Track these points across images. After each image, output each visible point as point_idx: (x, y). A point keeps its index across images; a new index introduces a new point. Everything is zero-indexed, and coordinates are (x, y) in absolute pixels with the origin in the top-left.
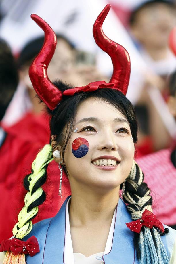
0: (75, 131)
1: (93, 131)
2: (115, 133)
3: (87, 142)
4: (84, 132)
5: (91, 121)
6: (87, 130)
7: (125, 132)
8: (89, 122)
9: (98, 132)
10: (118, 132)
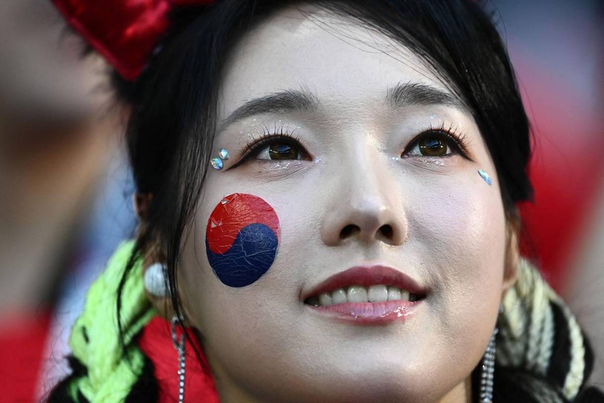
0: (216, 162)
1: (296, 158)
2: (398, 158)
3: (269, 214)
4: (255, 167)
5: (282, 111)
6: (266, 154)
7: (448, 151)
8: (274, 115)
9: (317, 161)
10: (417, 150)
